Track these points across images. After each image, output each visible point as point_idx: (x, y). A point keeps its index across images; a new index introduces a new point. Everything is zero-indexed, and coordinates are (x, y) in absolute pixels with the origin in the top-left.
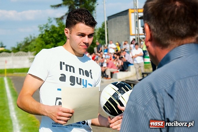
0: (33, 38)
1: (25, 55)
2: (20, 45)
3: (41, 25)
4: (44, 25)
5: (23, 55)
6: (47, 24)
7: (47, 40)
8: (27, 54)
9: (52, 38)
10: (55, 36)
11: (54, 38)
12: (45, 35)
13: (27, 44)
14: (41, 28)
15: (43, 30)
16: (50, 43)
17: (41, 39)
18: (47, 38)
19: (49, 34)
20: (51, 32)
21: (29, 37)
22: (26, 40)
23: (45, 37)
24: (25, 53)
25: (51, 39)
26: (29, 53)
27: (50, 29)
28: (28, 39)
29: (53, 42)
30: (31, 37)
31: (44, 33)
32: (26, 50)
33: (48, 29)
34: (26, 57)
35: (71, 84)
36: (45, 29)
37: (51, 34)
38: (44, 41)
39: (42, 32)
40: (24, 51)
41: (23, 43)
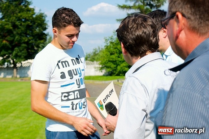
0: (101, 49)
1: (92, 64)
2: (89, 55)
3: (107, 38)
4: (109, 37)
5: (89, 64)
6: (112, 36)
7: (111, 51)
8: (94, 63)
9: (117, 49)
10: (119, 48)
11: (118, 49)
12: (110, 46)
13: (95, 54)
14: (106, 40)
15: (108, 42)
16: (114, 54)
17: (106, 50)
18: (112, 49)
19: (114, 45)
20: (116, 44)
21: (97, 48)
22: (94, 51)
23: (110, 48)
24: (91, 62)
25: (115, 50)
26: (95, 62)
27: (115, 41)
28: (96, 50)
29: (117, 53)
30: (99, 48)
31: (109, 44)
32: (93, 60)
33: (113, 41)
34: (92, 66)
35: (71, 78)
36: (110, 40)
37: (116, 46)
38: (109, 52)
39: (107, 44)
40: (91, 60)
41: (92, 54)
